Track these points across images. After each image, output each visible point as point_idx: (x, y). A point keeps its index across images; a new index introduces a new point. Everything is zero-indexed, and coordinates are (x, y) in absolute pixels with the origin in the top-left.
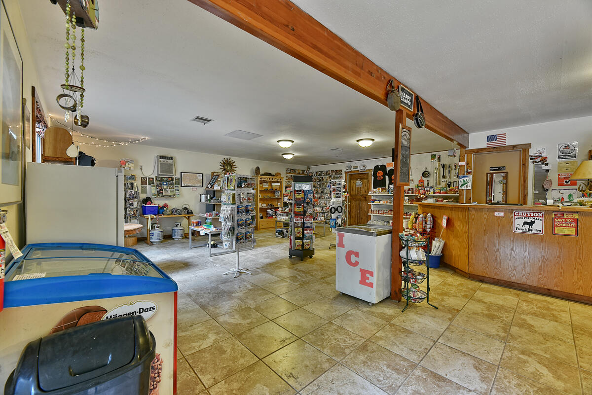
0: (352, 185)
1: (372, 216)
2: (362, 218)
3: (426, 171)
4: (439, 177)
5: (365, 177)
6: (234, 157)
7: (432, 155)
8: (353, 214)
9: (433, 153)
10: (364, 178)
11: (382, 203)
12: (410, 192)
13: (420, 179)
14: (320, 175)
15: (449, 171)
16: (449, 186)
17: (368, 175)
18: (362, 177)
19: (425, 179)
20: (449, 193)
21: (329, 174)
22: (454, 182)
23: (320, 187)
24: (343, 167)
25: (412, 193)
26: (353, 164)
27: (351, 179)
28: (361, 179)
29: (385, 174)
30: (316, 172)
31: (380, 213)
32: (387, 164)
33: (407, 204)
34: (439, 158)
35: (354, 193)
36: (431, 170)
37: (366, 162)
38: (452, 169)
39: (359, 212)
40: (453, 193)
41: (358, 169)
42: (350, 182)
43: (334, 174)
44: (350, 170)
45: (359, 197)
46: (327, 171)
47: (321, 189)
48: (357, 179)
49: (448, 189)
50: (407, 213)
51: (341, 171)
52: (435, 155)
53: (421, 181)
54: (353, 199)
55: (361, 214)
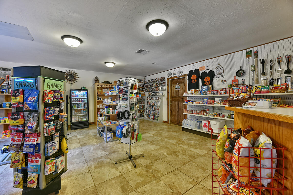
0: (173, 89)
1: (188, 116)
2: (180, 116)
3: (240, 70)
4: (257, 76)
5: (182, 81)
6: (75, 70)
7: (247, 52)
8: (174, 113)
9: (248, 50)
10: (181, 83)
11: (194, 103)
12: (223, 92)
13: (233, 78)
14: (151, 83)
15: (271, 66)
16: (271, 84)
17: (184, 79)
18: (180, 82)
19: (240, 79)
20: (274, 92)
21: (156, 81)
22: (278, 79)
23: (151, 91)
24: (165, 75)
25: (225, 93)
26: (172, 72)
27: (172, 84)
28: (179, 83)
29: (198, 77)
30: (149, 81)
31: (193, 112)
32: (200, 68)
33: (220, 105)
34: (256, 54)
35: (174, 95)
36: (246, 68)
37: (182, 69)
38: (274, 64)
39: (178, 110)
40: (281, 92)
41: (177, 75)
42: (171, 86)
43: (160, 81)
44: (171, 77)
45: (177, 98)
46: (155, 79)
47: (152, 92)
48: (176, 84)
49: (271, 87)
50: (220, 114)
51: (165, 78)
52: (251, 52)
53: (235, 81)
54: (174, 100)
55: (180, 113)
